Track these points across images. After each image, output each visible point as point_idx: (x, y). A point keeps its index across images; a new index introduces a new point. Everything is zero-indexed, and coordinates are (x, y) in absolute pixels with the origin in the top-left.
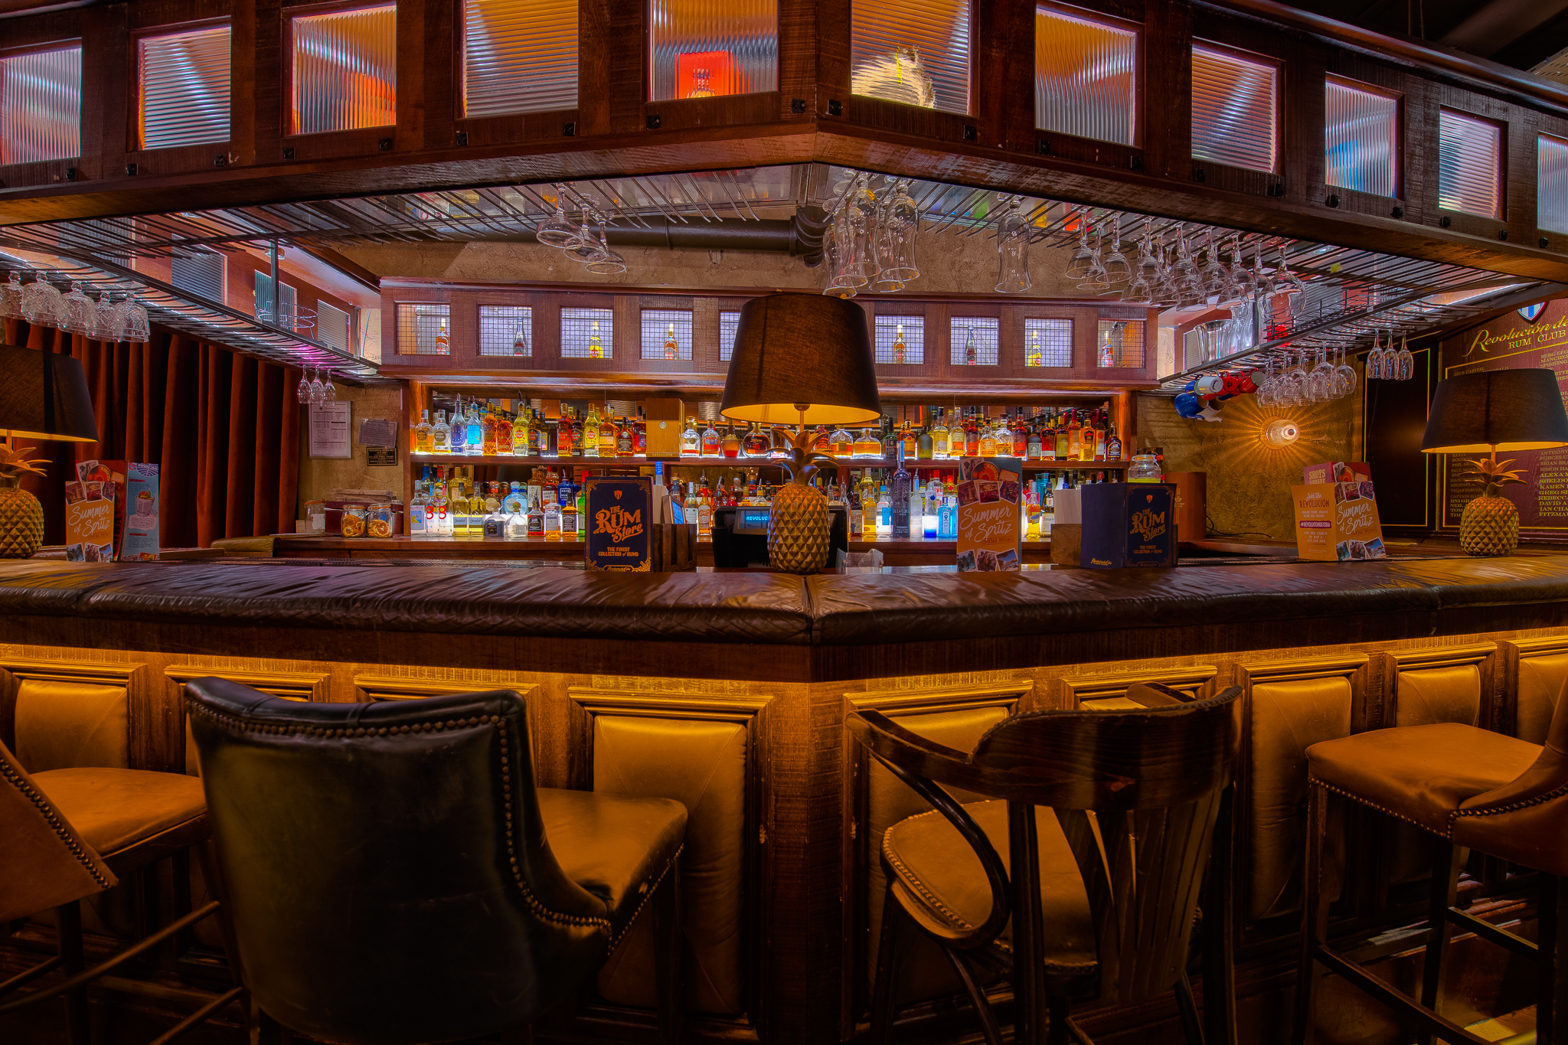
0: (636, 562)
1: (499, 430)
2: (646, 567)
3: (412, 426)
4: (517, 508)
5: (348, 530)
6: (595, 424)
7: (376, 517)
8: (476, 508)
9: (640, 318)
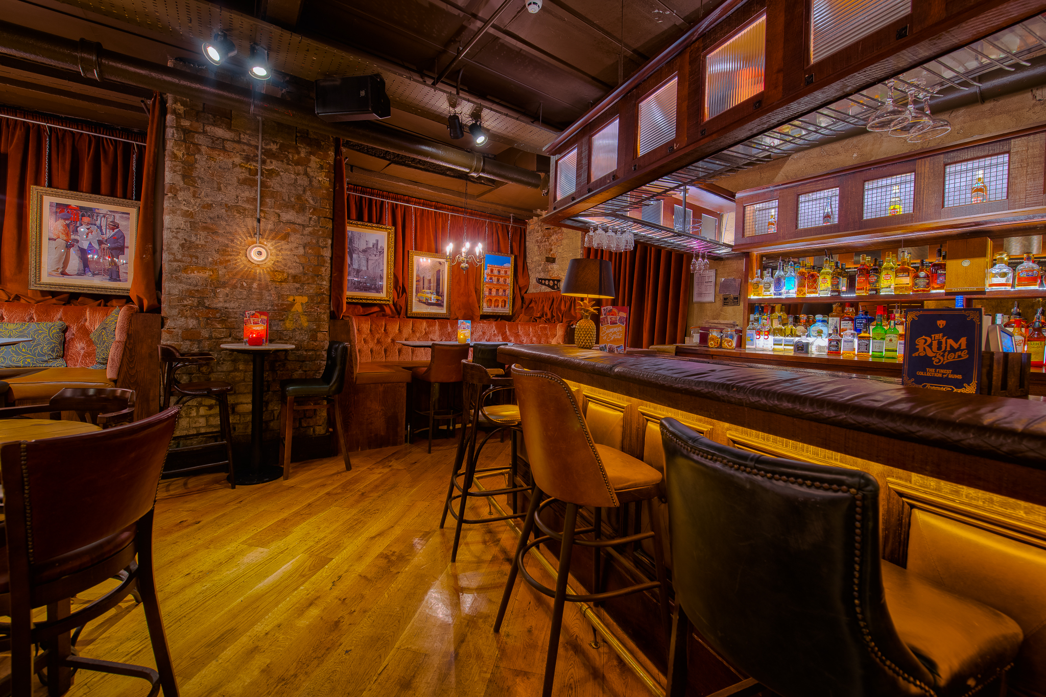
0: (959, 384)
1: (810, 278)
2: (970, 389)
3: (750, 281)
4: (820, 333)
5: (711, 344)
6: (892, 268)
7: (726, 337)
8: (789, 333)
9: (944, 172)
